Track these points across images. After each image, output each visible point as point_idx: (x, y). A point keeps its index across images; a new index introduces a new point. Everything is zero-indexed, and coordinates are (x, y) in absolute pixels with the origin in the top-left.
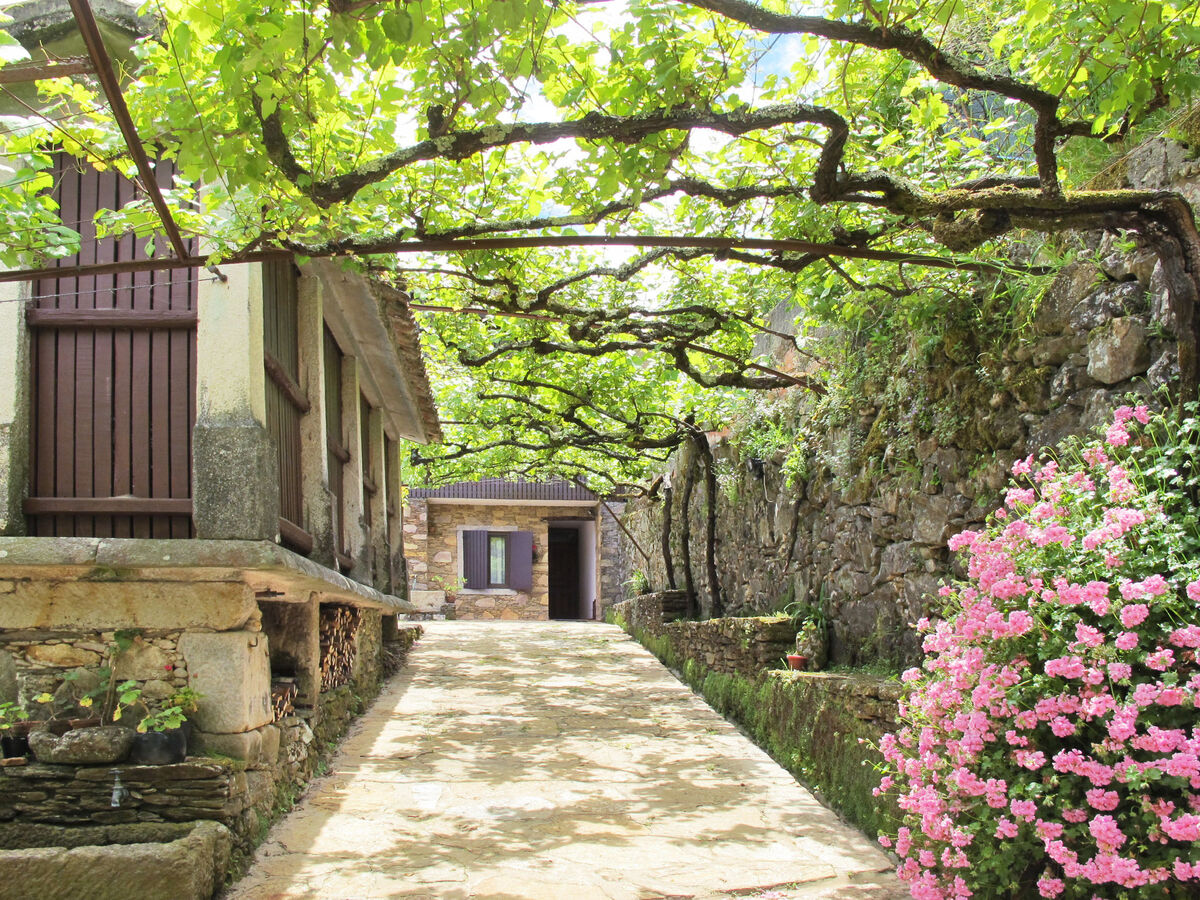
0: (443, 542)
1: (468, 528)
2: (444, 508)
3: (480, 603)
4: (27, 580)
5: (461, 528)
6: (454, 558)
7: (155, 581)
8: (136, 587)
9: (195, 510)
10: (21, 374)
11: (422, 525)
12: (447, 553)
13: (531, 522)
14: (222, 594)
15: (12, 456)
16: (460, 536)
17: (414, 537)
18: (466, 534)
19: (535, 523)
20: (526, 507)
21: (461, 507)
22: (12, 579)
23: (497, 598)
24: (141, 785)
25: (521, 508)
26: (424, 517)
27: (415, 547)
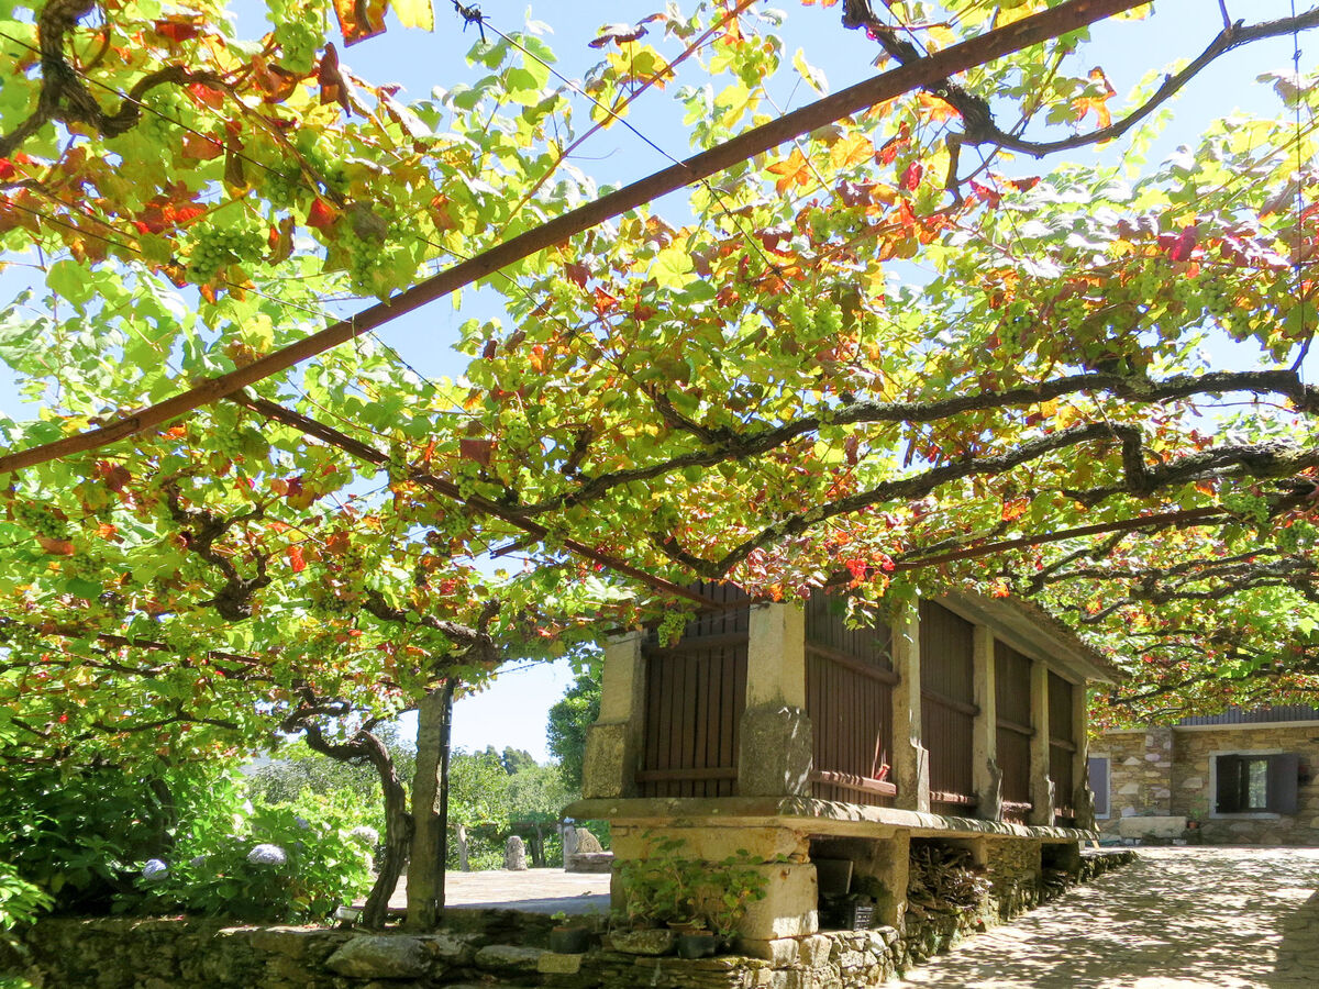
0: (1193, 768)
1: (1221, 753)
2: (1195, 735)
3: (1236, 828)
4: (635, 827)
5: (1214, 755)
6: (1206, 783)
7: (716, 827)
8: (703, 831)
9: (740, 776)
10: (636, 689)
11: (1166, 752)
12: (1198, 779)
13: (1298, 744)
14: (762, 836)
15: (627, 745)
16: (1213, 762)
17: (1157, 765)
18: (1221, 761)
19: (1304, 745)
20: (1293, 729)
21: (1213, 733)
22: (626, 827)
23: (1256, 822)
24: (676, 972)
25: (1286, 730)
26: (1168, 745)
27: (1158, 775)
